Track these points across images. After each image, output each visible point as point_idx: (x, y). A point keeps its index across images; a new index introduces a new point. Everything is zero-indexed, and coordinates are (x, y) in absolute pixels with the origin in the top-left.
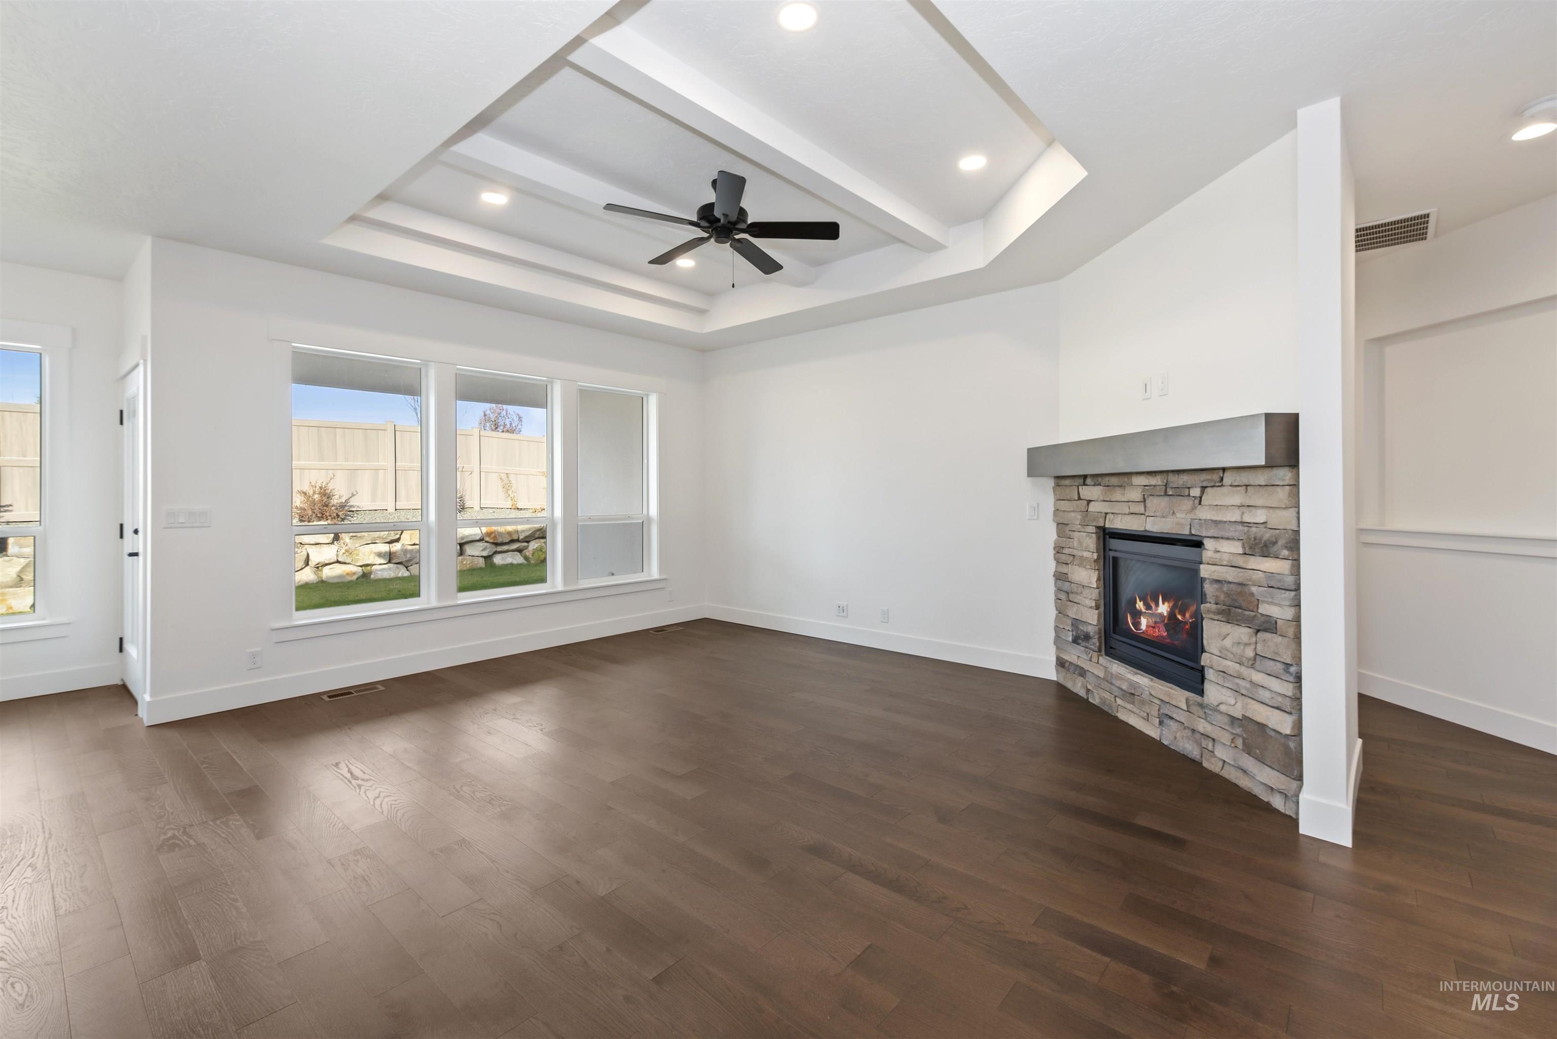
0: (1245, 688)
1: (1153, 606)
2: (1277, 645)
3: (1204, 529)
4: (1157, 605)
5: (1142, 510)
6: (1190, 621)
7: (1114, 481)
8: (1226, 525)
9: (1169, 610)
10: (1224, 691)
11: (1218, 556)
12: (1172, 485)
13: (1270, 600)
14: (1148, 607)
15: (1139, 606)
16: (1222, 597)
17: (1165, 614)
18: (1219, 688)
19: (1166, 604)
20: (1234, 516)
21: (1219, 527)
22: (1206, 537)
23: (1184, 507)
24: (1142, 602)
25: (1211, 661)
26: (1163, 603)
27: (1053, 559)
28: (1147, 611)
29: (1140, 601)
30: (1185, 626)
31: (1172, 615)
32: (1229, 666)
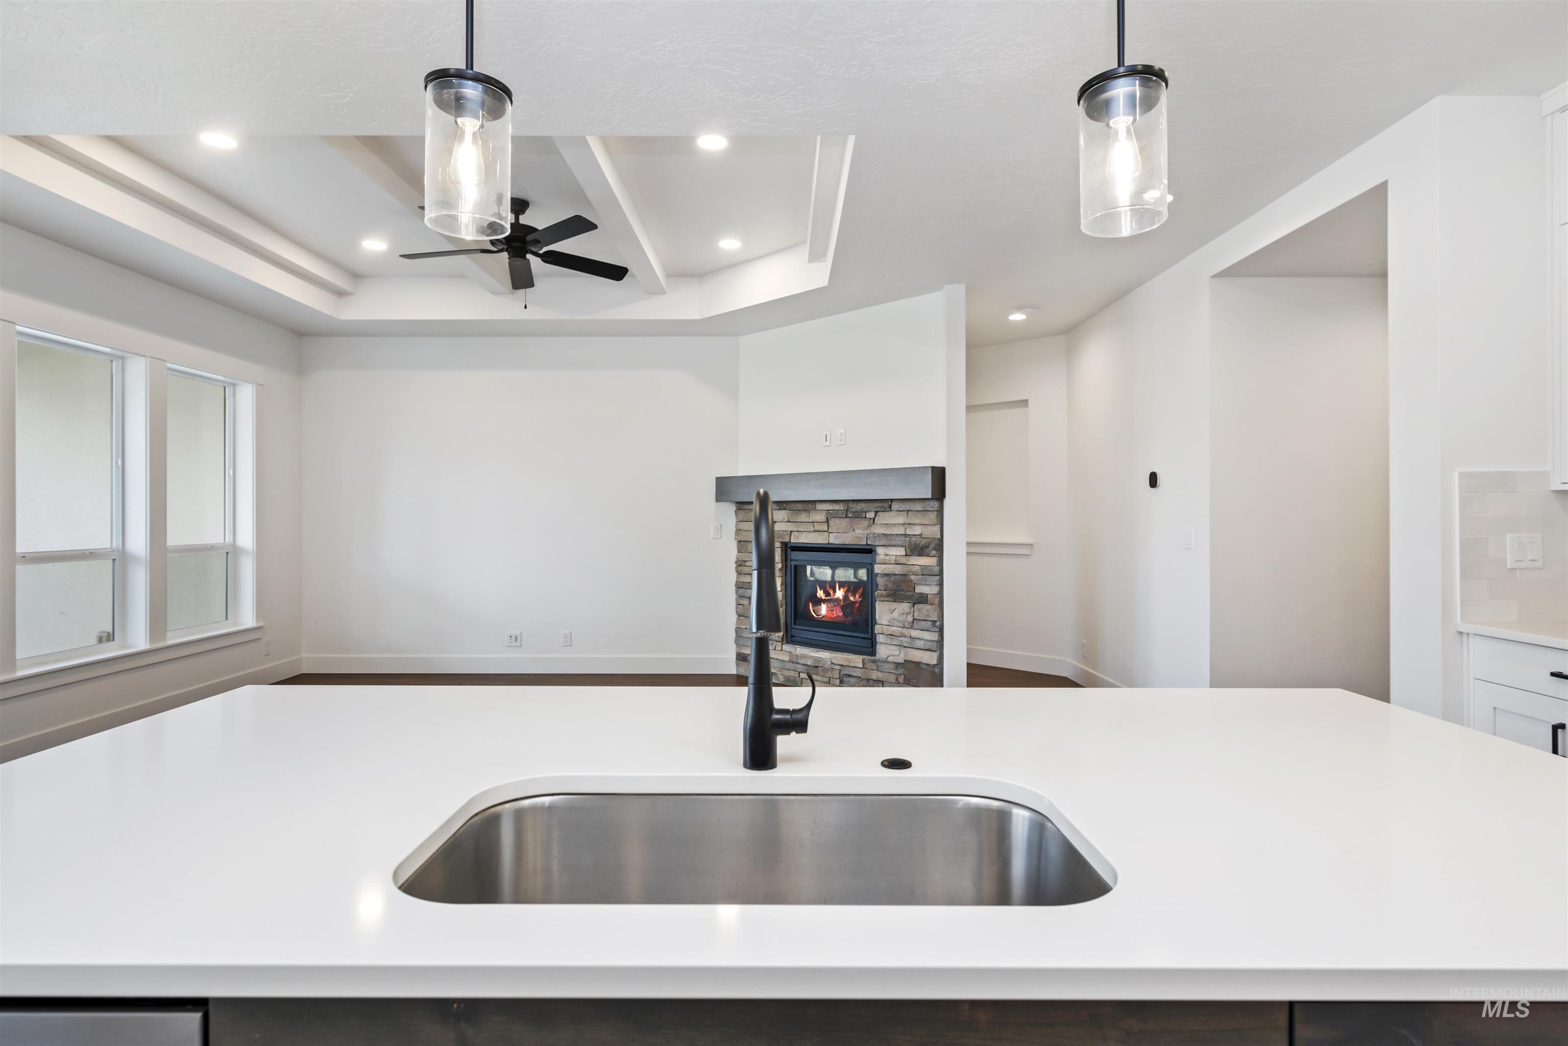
0: (907, 642)
1: (832, 593)
2: (928, 611)
3: (877, 541)
4: (835, 591)
5: (826, 528)
6: (859, 600)
7: (800, 506)
8: (894, 537)
9: (844, 594)
10: (892, 647)
11: (887, 558)
12: (851, 510)
13: (924, 583)
14: (827, 594)
15: (820, 595)
16: (890, 585)
17: (841, 598)
18: (888, 646)
19: (842, 590)
20: (900, 531)
21: (889, 540)
22: (879, 546)
23: (862, 526)
24: (822, 591)
25: (882, 629)
26: (839, 589)
27: (735, 571)
28: (826, 598)
29: (821, 590)
30: (856, 604)
31: (846, 597)
32: (895, 631)
